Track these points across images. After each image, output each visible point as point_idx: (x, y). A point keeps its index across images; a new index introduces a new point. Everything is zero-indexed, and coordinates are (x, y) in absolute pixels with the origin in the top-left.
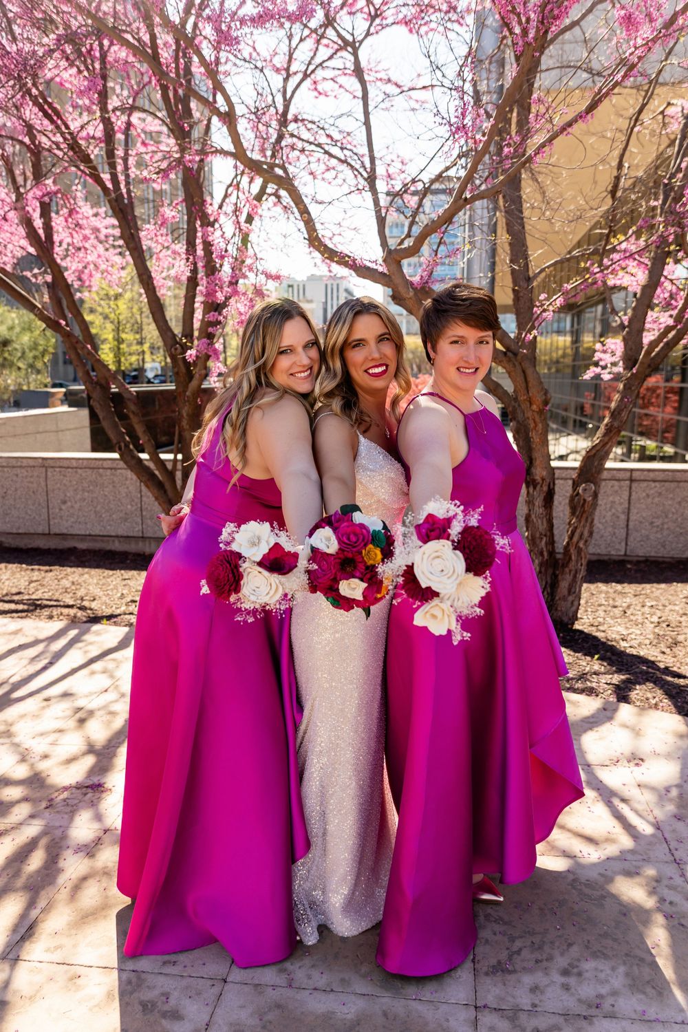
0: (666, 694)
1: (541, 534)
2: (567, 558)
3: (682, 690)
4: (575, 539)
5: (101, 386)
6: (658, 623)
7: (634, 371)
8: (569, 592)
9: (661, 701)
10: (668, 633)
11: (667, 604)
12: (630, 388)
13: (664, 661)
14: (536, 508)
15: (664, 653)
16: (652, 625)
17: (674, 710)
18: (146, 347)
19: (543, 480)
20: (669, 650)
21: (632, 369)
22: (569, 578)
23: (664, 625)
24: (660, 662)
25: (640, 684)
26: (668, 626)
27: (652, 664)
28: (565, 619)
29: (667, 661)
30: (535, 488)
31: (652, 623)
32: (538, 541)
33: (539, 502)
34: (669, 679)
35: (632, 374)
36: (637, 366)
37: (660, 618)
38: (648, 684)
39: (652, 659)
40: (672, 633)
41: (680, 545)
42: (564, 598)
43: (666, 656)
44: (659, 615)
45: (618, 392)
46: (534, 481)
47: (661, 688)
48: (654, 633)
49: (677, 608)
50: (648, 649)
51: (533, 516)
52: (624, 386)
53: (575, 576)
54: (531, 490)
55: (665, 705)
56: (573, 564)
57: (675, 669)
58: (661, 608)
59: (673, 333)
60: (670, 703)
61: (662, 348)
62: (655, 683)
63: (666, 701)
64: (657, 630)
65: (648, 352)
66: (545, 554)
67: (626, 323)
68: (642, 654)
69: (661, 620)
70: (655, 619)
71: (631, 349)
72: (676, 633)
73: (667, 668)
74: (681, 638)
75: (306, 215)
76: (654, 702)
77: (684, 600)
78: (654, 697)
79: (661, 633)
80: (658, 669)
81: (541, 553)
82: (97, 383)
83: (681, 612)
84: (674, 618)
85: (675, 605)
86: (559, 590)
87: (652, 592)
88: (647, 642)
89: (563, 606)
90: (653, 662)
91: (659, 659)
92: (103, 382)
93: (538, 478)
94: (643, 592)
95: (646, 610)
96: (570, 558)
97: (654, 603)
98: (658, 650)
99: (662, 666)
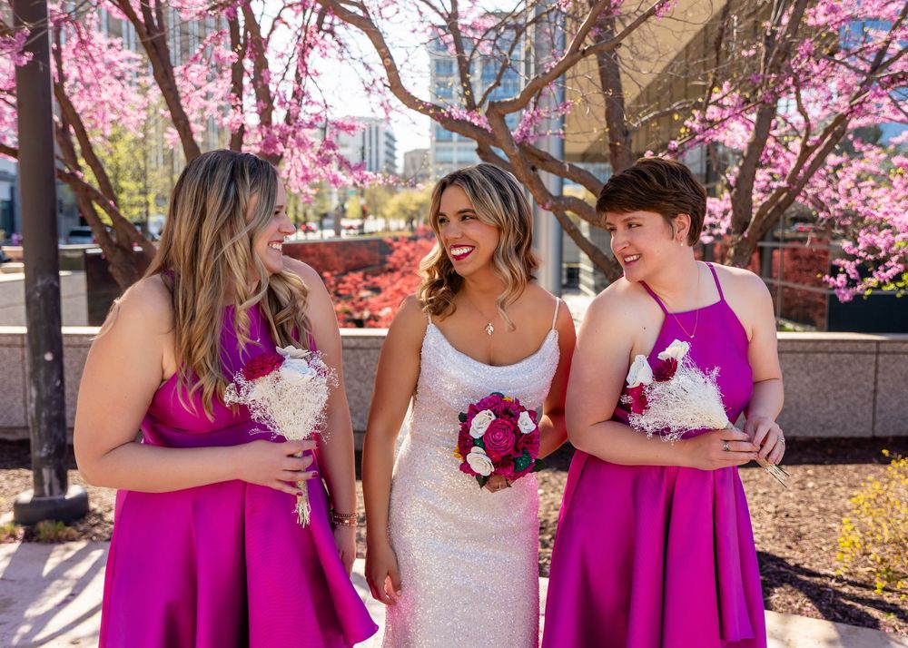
0: (809, 597)
3: (823, 591)
5: (123, 249)
6: (776, 513)
7: (746, 235)
9: (804, 605)
10: (789, 524)
11: (780, 490)
12: (741, 254)
13: (794, 557)
15: (790, 548)
16: (771, 516)
17: (819, 615)
18: (151, 198)
20: (794, 544)
21: (742, 233)
23: (783, 515)
24: (788, 558)
25: (777, 587)
26: (787, 516)
27: (781, 561)
29: (796, 557)
31: (769, 513)
34: (805, 578)
35: (744, 238)
36: (748, 230)
37: (777, 507)
38: (785, 585)
39: (780, 555)
40: (793, 524)
43: (793, 552)
44: (774, 503)
45: (729, 257)
47: (801, 589)
48: (775, 525)
49: (791, 495)
50: (772, 544)
52: (735, 251)
55: (809, 609)
57: (806, 566)
58: (774, 495)
59: (785, 195)
60: (814, 607)
61: (773, 211)
62: (790, 583)
63: (810, 605)
64: (776, 521)
65: (759, 216)
67: (732, 183)
68: (768, 550)
69: (778, 509)
70: (771, 508)
71: (740, 211)
72: (797, 524)
73: (797, 566)
74: (803, 529)
75: (389, 60)
76: (797, 606)
77: (797, 485)
78: (797, 601)
79: (783, 524)
80: (789, 567)
82: (118, 245)
83: (797, 499)
84: (791, 506)
85: (789, 491)
87: (761, 477)
88: (770, 536)
90: (782, 560)
91: (787, 555)
92: (125, 244)
94: (751, 478)
95: (758, 497)
97: (766, 490)
98: (784, 545)
99: (791, 563)
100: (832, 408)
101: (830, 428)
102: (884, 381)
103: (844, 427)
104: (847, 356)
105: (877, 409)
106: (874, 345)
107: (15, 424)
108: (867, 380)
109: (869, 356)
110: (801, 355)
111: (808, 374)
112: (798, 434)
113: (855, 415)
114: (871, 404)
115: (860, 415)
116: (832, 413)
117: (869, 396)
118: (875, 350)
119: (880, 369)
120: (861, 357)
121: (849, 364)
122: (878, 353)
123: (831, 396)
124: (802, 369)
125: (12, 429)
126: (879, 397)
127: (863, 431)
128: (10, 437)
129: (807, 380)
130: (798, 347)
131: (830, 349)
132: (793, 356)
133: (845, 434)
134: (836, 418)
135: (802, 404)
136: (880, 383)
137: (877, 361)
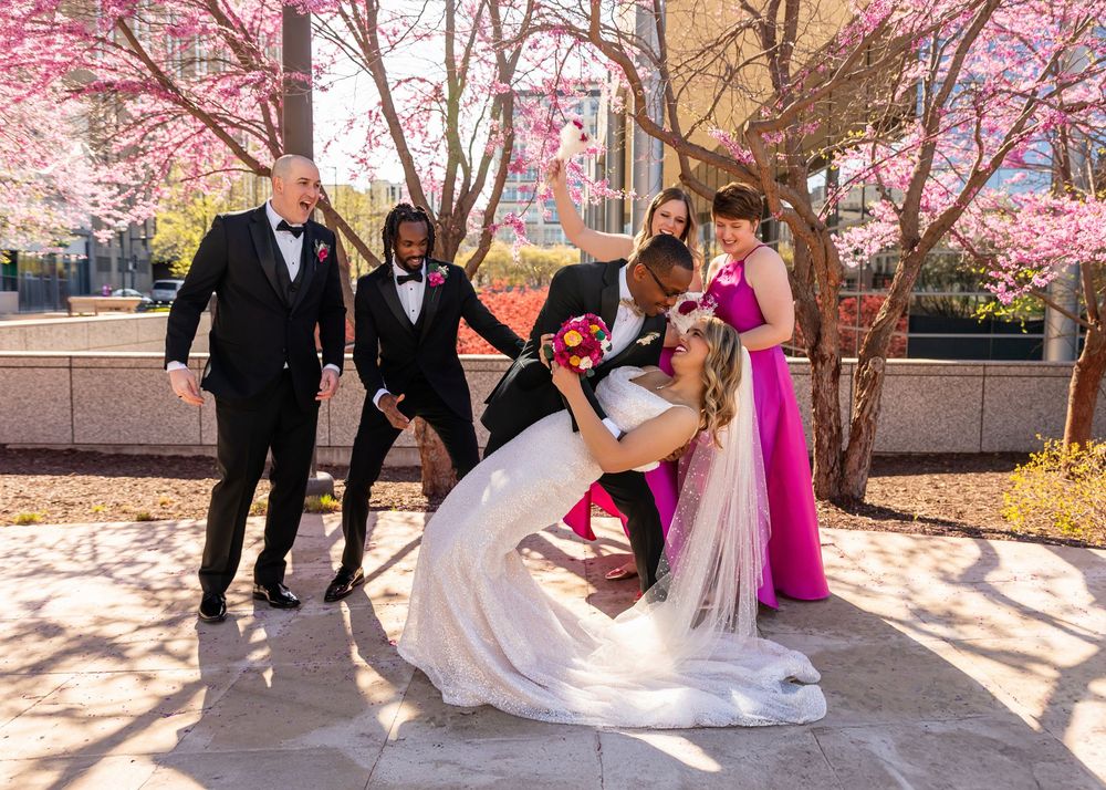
1: (830, 409)
2: (857, 432)
4: (866, 412)
6: (927, 501)
7: (916, 249)
8: (860, 465)
14: (825, 383)
15: (958, 518)
19: (832, 355)
20: (960, 516)
21: (912, 248)
22: (859, 451)
26: (938, 502)
28: (856, 494)
30: (823, 363)
32: (826, 416)
33: (827, 377)
35: (913, 253)
36: (918, 245)
40: (949, 506)
41: (901, 440)
42: (855, 473)
46: (823, 356)
51: (822, 392)
52: (905, 264)
53: (865, 450)
54: (819, 366)
56: (863, 437)
66: (834, 428)
67: (901, 208)
71: (908, 230)
81: (831, 429)
86: (849, 464)
88: (935, 512)
89: (853, 481)
93: (827, 353)
96: (861, 432)
100: (944, 426)
101: (942, 444)
102: (991, 401)
103: (955, 444)
104: (958, 378)
105: (984, 427)
106: (981, 368)
107: (190, 442)
108: (975, 401)
109: (976, 379)
110: (916, 378)
111: (922, 395)
112: (913, 450)
113: (964, 432)
114: (978, 423)
115: (969, 432)
116: (943, 431)
117: (977, 415)
118: (982, 373)
119: (986, 390)
120: (970, 379)
121: (958, 386)
122: (984, 376)
123: (943, 416)
124: (916, 390)
125: (187, 447)
126: (985, 416)
127: (972, 448)
128: (185, 454)
129: (922, 400)
130: (913, 370)
131: (942, 373)
132: (908, 378)
133: (954, 450)
134: (948, 435)
135: (917, 422)
136: (987, 403)
137: (983, 383)
